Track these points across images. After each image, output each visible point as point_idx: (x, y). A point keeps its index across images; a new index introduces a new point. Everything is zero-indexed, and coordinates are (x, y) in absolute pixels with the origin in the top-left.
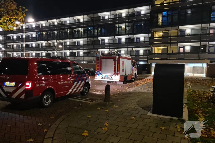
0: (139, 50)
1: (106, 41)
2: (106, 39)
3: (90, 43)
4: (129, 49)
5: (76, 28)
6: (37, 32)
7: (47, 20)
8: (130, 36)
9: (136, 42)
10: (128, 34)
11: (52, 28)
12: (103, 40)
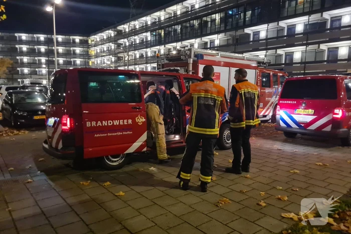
0: (337, 48)
1: (263, 35)
2: (263, 31)
3: (231, 42)
4: (310, 47)
5: (206, 15)
6: (152, 31)
7: (164, 9)
8: (315, 18)
9: (332, 29)
10: (309, 13)
11: (172, 20)
12: (257, 34)
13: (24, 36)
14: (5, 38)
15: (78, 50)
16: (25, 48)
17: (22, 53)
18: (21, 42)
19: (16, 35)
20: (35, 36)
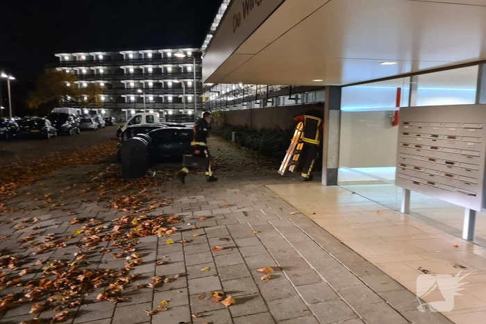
13: (131, 54)
14: (112, 58)
15: (190, 67)
16: (132, 69)
17: (129, 76)
18: (128, 62)
19: (121, 53)
20: (141, 52)
